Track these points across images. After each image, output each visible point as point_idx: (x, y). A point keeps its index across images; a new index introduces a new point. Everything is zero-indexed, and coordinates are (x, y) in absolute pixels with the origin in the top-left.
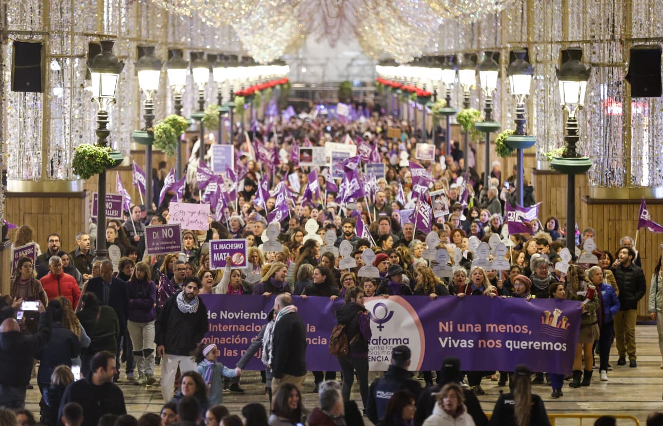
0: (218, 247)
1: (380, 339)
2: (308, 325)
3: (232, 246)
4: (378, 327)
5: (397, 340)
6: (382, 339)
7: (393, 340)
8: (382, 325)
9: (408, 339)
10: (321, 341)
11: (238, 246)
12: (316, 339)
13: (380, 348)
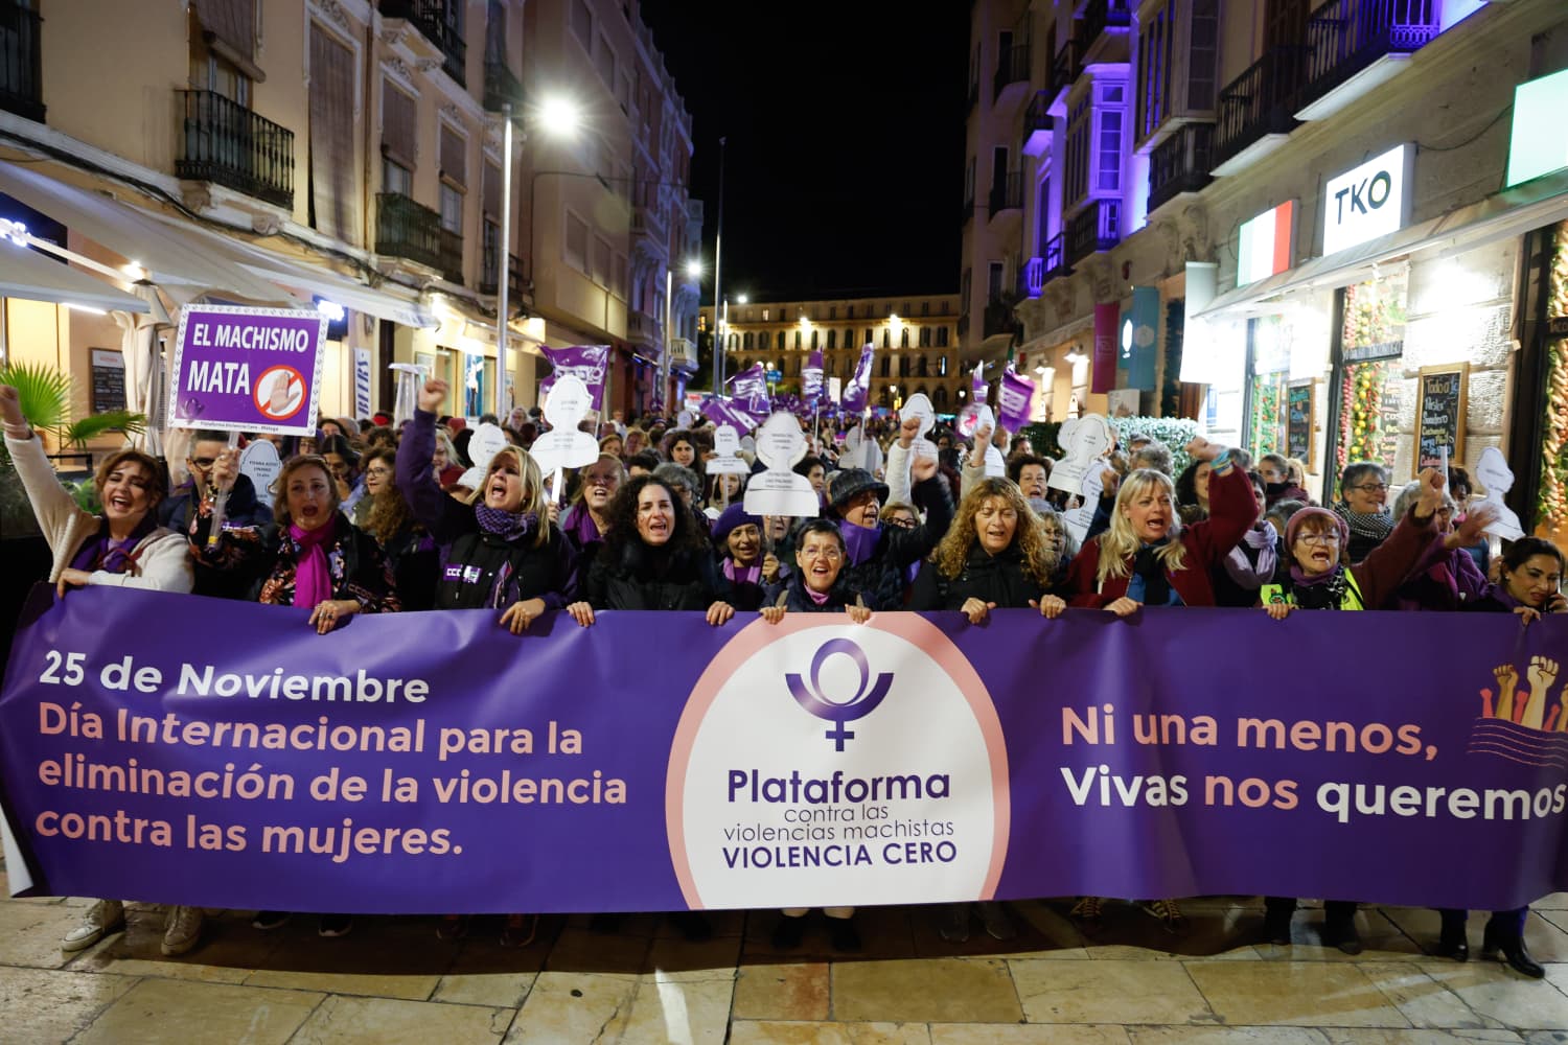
0: (212, 336)
1: (836, 783)
2: (553, 725)
3: (262, 338)
4: (829, 735)
5: (903, 781)
6: (845, 779)
8: (848, 726)
9: (945, 780)
10: (604, 788)
11: (289, 340)
12: (585, 784)
13: (839, 814)
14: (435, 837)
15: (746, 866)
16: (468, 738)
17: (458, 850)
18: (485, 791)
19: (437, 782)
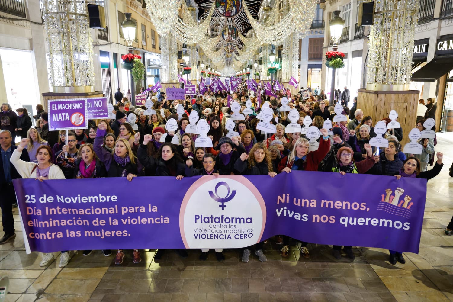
0: (57, 107)
1: (222, 218)
2: (150, 205)
3: (70, 106)
4: (220, 206)
5: (240, 219)
6: (224, 217)
7: (236, 219)
8: (225, 204)
9: (251, 219)
10: (164, 220)
11: (78, 106)
12: (159, 219)
13: (223, 226)
14: (124, 232)
15: (200, 238)
16: (129, 209)
17: (129, 235)
18: (134, 221)
19: (122, 220)
